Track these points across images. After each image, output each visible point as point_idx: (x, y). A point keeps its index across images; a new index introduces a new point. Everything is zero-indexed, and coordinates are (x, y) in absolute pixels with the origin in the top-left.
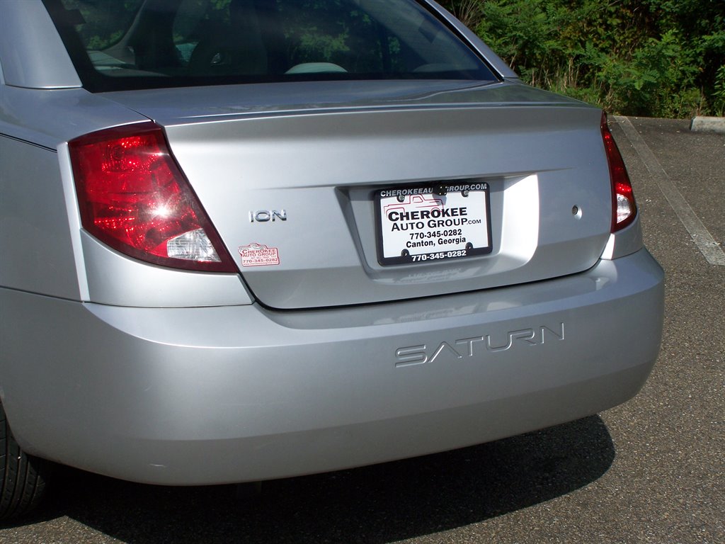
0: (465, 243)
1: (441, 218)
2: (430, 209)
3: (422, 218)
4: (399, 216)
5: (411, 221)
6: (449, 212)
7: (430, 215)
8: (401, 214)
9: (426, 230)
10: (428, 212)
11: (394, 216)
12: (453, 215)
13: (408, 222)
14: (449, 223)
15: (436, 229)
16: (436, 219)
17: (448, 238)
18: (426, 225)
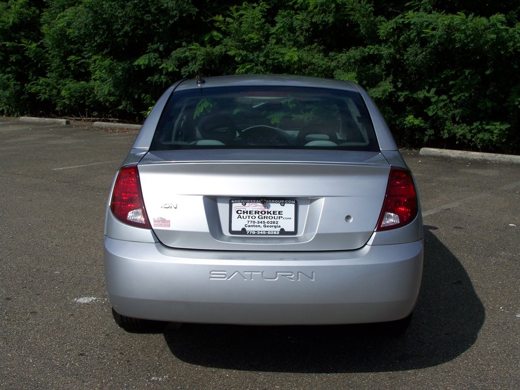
0: (280, 228)
1: (266, 215)
2: (260, 210)
3: (255, 214)
4: (242, 212)
5: (249, 215)
6: (272, 213)
7: (260, 213)
8: (244, 211)
9: (257, 220)
10: (259, 212)
11: (239, 212)
12: (274, 214)
13: (247, 215)
14: (271, 218)
15: (263, 220)
16: (263, 215)
17: (269, 225)
18: (257, 217)
